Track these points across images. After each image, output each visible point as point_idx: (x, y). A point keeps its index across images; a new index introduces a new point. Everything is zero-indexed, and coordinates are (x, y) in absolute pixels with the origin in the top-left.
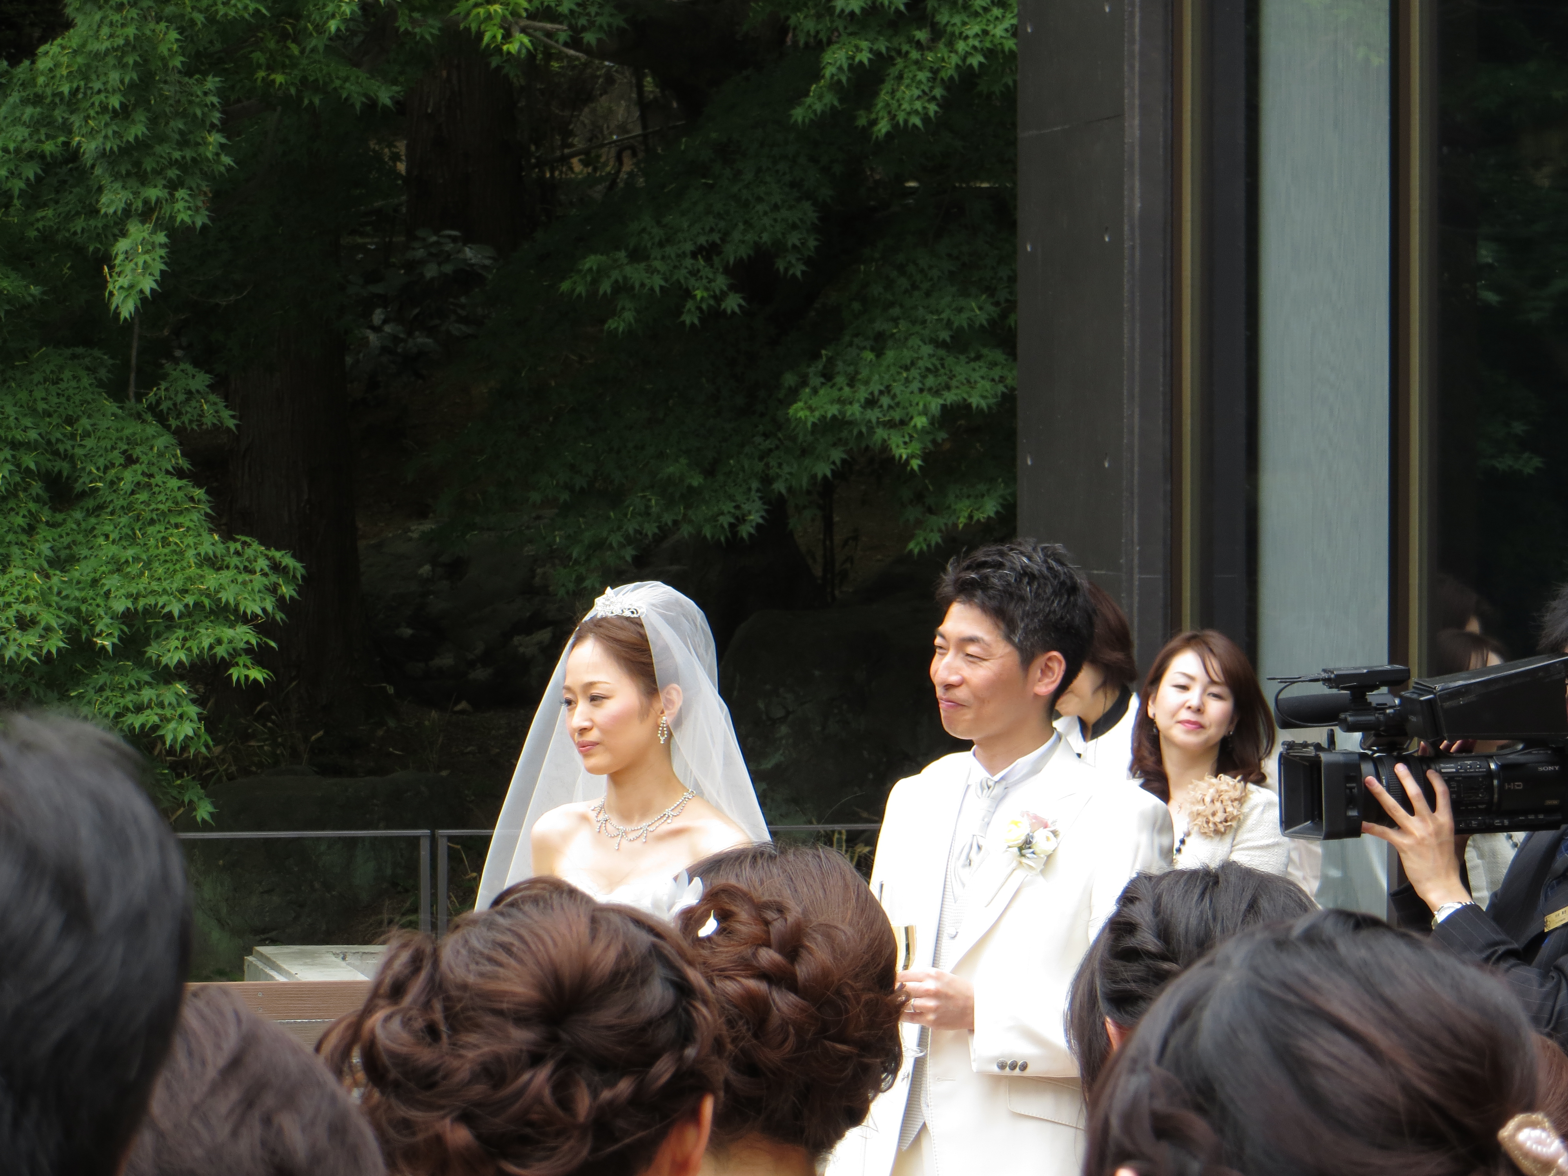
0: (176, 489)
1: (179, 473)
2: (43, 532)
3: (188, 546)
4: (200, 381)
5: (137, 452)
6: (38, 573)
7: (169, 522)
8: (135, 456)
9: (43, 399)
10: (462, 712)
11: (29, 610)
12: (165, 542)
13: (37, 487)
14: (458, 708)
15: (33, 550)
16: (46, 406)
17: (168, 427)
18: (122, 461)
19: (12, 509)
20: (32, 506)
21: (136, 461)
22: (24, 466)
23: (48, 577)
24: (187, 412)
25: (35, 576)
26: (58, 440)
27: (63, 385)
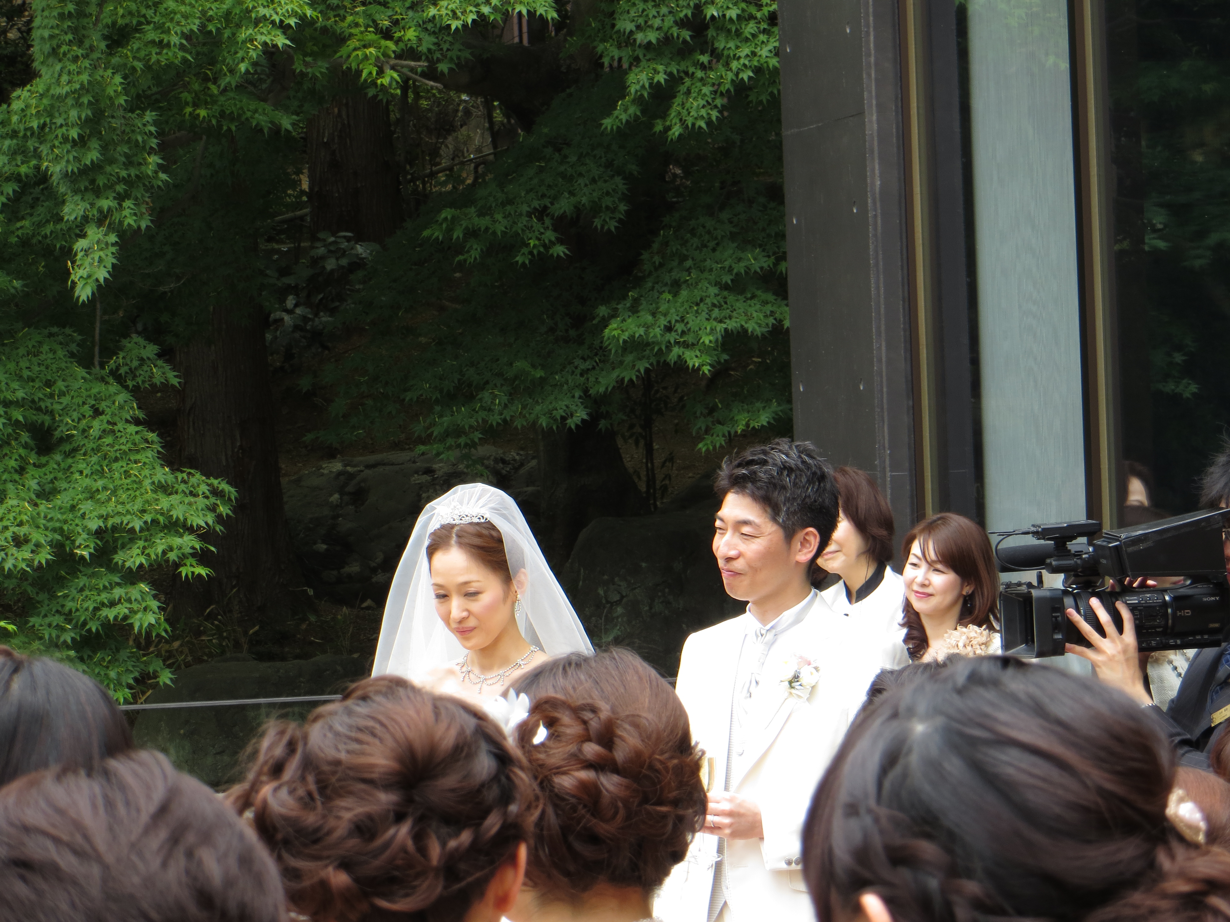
0: (134, 433)
1: (137, 422)
2: (31, 471)
3: (145, 476)
4: (150, 350)
5: (103, 406)
6: (28, 502)
7: (130, 460)
8: (101, 409)
9: (27, 368)
10: (368, 608)
11: (22, 531)
12: (127, 474)
13: (25, 437)
14: (365, 605)
15: (24, 486)
16: (29, 373)
17: (126, 387)
18: (91, 413)
19: (6, 454)
20: (22, 451)
21: (102, 413)
22: (14, 419)
23: (36, 505)
24: (140, 375)
25: (26, 504)
26: (40, 399)
27: (43, 357)
